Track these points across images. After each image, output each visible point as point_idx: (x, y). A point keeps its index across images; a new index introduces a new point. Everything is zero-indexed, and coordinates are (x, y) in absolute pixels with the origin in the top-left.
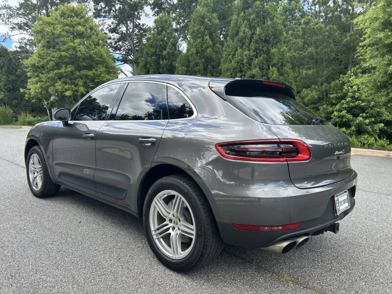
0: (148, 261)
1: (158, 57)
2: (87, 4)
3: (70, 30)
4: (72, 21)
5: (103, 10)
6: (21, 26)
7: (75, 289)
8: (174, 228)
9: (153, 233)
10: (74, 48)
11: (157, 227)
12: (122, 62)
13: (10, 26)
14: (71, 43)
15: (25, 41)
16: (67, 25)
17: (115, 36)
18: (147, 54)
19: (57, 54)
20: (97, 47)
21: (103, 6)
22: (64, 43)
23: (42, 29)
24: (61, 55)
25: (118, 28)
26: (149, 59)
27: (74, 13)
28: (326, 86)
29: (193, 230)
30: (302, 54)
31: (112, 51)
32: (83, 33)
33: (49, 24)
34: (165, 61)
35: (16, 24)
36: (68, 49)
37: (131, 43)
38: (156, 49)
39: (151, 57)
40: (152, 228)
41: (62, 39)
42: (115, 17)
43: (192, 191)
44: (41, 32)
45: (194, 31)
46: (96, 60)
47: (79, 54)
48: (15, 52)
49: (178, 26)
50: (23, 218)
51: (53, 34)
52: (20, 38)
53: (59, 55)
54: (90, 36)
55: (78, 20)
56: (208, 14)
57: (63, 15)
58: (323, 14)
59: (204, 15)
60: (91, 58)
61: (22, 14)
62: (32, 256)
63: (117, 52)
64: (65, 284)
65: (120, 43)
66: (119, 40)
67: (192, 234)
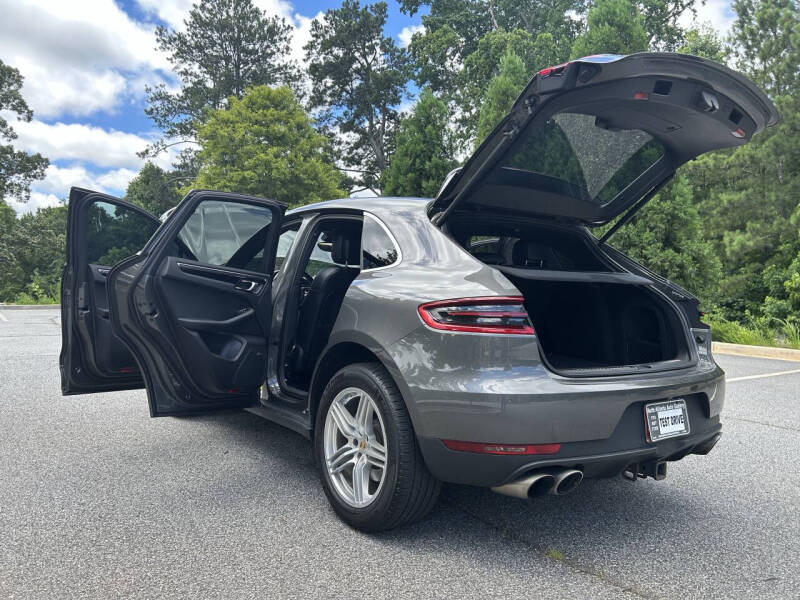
0: (319, 513)
1: (418, 173)
2: (299, 83)
3: (261, 131)
4: (265, 115)
5: (329, 92)
6: (186, 128)
7: (190, 541)
8: (360, 455)
9: (329, 464)
10: (267, 164)
11: (335, 451)
12: (360, 186)
13: (167, 130)
14: (262, 155)
15: (192, 154)
16: (257, 122)
17: (352, 137)
18: (398, 168)
19: (236, 175)
20: (308, 159)
21: (329, 85)
22: (250, 154)
23: (214, 132)
24: (244, 178)
25: (357, 122)
26: (402, 179)
27: (270, 100)
28: (781, 224)
29: (383, 454)
30: (724, 159)
31: (343, 167)
32: (284, 135)
33: (226, 122)
34: (431, 181)
35: (177, 126)
36: (256, 166)
37: (378, 150)
38: (414, 161)
39: (405, 175)
40: (328, 456)
41: (246, 148)
42: (350, 103)
43: (384, 387)
44: (212, 136)
45: (487, 120)
46: (306, 185)
47: (274, 173)
48: (174, 173)
49: (467, 114)
50: (139, 443)
51: (232, 140)
52: (183, 149)
53: (240, 177)
54: (297, 141)
55: (275, 112)
56: (516, 88)
57: (251, 105)
58: (772, 75)
59: (507, 89)
60: (296, 180)
61: (188, 108)
62: (138, 494)
63: (353, 168)
64: (177, 533)
65: (360, 151)
66: (357, 146)
67: (383, 462)
